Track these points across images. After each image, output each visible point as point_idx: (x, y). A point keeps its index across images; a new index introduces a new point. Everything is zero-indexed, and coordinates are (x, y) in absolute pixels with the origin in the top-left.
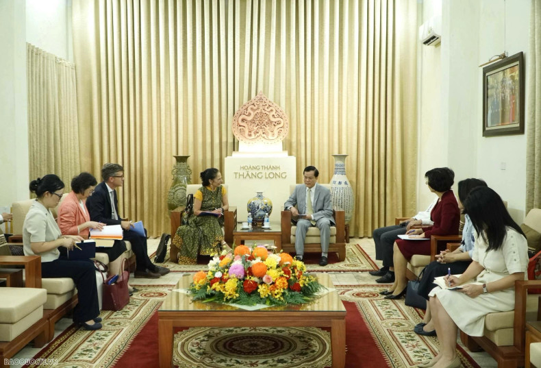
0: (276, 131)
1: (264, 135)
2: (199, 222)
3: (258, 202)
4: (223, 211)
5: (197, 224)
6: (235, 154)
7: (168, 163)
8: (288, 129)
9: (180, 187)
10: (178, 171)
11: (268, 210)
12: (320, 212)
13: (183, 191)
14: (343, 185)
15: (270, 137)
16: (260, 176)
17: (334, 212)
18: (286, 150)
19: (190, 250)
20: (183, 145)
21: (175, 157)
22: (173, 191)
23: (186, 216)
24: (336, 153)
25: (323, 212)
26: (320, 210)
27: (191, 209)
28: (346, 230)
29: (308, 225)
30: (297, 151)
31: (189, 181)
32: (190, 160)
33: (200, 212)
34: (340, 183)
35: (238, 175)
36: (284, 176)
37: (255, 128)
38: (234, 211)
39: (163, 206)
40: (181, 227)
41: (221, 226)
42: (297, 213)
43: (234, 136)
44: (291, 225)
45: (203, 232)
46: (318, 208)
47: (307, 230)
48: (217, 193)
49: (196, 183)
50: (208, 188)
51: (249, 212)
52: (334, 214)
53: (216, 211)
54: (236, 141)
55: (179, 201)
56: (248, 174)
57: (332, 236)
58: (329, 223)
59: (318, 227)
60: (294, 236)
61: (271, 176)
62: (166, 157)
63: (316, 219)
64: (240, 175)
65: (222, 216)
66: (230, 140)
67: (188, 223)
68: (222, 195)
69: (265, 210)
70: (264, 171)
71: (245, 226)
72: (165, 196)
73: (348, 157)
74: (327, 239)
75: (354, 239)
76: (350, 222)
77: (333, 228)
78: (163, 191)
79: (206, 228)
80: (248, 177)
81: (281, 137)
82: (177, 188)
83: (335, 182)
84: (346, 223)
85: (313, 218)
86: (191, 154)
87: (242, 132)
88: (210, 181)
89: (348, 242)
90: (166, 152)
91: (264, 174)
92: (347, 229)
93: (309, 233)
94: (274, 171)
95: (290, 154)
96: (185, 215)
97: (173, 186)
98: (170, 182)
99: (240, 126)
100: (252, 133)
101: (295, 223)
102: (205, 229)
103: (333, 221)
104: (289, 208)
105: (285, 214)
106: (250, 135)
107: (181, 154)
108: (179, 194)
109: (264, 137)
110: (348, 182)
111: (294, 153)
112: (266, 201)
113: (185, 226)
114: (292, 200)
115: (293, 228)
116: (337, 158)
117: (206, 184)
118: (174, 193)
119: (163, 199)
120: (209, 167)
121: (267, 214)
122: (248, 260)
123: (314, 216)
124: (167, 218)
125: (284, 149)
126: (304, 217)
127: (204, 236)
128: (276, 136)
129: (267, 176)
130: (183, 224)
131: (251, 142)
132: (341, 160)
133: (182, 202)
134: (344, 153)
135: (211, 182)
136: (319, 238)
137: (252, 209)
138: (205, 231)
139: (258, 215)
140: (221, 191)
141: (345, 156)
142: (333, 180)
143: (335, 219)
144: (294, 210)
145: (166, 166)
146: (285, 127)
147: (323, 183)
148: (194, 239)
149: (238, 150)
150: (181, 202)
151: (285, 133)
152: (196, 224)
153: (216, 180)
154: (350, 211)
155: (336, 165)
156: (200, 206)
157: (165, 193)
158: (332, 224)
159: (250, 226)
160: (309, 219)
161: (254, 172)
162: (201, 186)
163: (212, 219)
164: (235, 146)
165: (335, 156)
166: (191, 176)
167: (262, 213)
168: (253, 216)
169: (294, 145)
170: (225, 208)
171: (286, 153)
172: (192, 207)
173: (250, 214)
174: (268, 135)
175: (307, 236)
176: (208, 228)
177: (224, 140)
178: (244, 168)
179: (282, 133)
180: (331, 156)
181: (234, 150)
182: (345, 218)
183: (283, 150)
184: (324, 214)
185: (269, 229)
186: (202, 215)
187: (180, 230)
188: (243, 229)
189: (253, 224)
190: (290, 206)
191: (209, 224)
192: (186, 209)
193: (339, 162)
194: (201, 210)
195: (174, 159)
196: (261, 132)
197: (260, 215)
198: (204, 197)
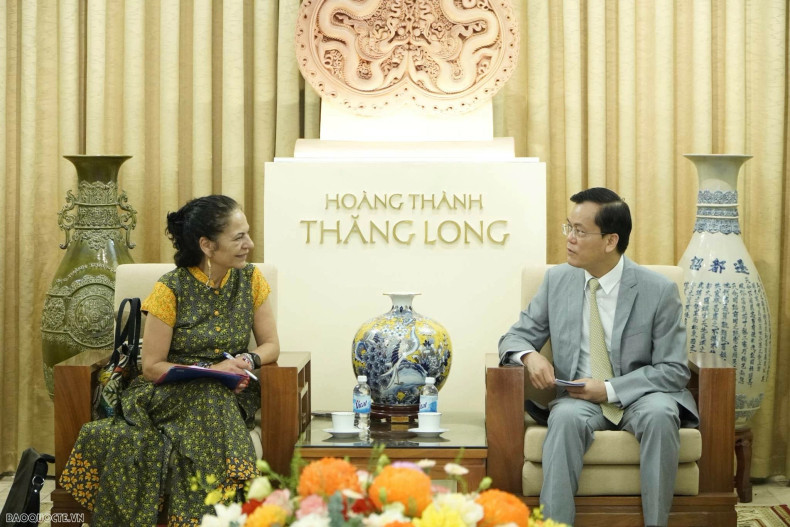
0: (468, 61)
1: (421, 76)
2: (162, 408)
3: (394, 334)
4: (257, 366)
5: (155, 416)
6: (305, 149)
7: (46, 189)
8: (515, 52)
9: (88, 278)
10: (82, 218)
11: (434, 366)
12: (640, 373)
13: (100, 291)
14: (729, 274)
15: (446, 83)
16: (403, 235)
17: (694, 373)
18: (506, 134)
19: (127, 513)
20: (106, 118)
21: (71, 158)
22: (65, 292)
23: (112, 385)
24: (703, 148)
25: (652, 371)
26: (636, 365)
27: (134, 356)
28: (739, 449)
29: (593, 421)
30: (551, 137)
31: (124, 253)
32: (131, 173)
33: (167, 367)
34: (718, 265)
35: (315, 232)
36: (497, 236)
37: (387, 48)
38: (300, 367)
39: (25, 355)
40: (92, 426)
41: (250, 423)
42: (551, 378)
43: (302, 81)
44: (526, 426)
45: (177, 445)
46: (630, 357)
47: (587, 440)
48: (235, 293)
49: (152, 257)
50: (198, 274)
51: (358, 372)
52: (693, 380)
53: (230, 365)
54: (309, 100)
55: (87, 332)
56: (355, 229)
57: (684, 464)
58: (675, 412)
59: (631, 431)
60: (538, 463)
61: (449, 234)
62: (37, 163)
63: (625, 398)
64: (323, 231)
65: (254, 387)
66: (288, 97)
67: (119, 412)
68: (251, 305)
69: (422, 366)
70: (419, 217)
71: (344, 424)
72: (33, 313)
73: (750, 165)
74: (668, 474)
75: (771, 489)
76: (754, 418)
77: (691, 433)
78: (26, 295)
79: (191, 431)
80: (355, 240)
81: (489, 84)
82: (78, 283)
83: (697, 264)
84: (741, 423)
85: (611, 396)
86: (133, 147)
87: (333, 61)
88: (205, 247)
89: (746, 498)
90: (39, 145)
91: (418, 229)
92: (741, 444)
93: (593, 455)
94: (459, 218)
95: (524, 150)
96: (110, 378)
97: (63, 273)
98: (54, 259)
99: (327, 39)
100: (375, 68)
101: (542, 418)
102: (187, 435)
103: (690, 406)
104: (517, 357)
105: (503, 379)
106: (366, 76)
107: (95, 150)
108: (88, 305)
109: (420, 84)
110: (748, 263)
111: (539, 148)
112: (426, 331)
113: (106, 423)
114: (529, 325)
115: (534, 433)
116: (704, 168)
117: (189, 258)
118: (67, 302)
119: (26, 328)
120: (202, 190)
121: (430, 380)
122: (351, 514)
123: (617, 389)
124: (40, 400)
125: (500, 131)
126: (577, 392)
127: (183, 461)
128: (468, 79)
129: (433, 236)
130: (102, 412)
131: (369, 101)
132: (721, 175)
133: (98, 335)
134: (734, 150)
135: (206, 251)
136: (631, 473)
137: (371, 361)
138: (187, 443)
139: (392, 385)
140: (248, 286)
141: (738, 161)
142: (689, 254)
143: (696, 399)
144: (537, 363)
145: (38, 198)
146: (505, 44)
147: (652, 262)
148: (143, 470)
149: (317, 135)
150: (93, 334)
151: (502, 67)
152: (151, 414)
153: (225, 240)
154: (757, 375)
155: (704, 196)
156: (166, 347)
157: (34, 303)
158: (685, 418)
159: (363, 428)
160: (599, 400)
161: (381, 218)
162: (170, 267)
163: (211, 397)
164: (306, 120)
165: (699, 160)
166: (135, 237)
167: (410, 377)
168: (374, 391)
169: (540, 117)
170: (263, 353)
171: (508, 145)
172: (136, 351)
173: (363, 378)
174: (434, 78)
175: (587, 465)
176: (200, 432)
177: (263, 95)
178: (339, 203)
179: (494, 69)
180: (683, 162)
181: (302, 135)
182: (734, 401)
183: (495, 134)
184: (654, 380)
185: (437, 437)
186: (172, 380)
187: (89, 437)
188: (335, 437)
189: (374, 421)
190: (522, 348)
191: (203, 414)
192: (115, 359)
193: (715, 185)
194: (169, 360)
195: (71, 169)
196: (408, 63)
197: (401, 388)
198: (179, 307)
